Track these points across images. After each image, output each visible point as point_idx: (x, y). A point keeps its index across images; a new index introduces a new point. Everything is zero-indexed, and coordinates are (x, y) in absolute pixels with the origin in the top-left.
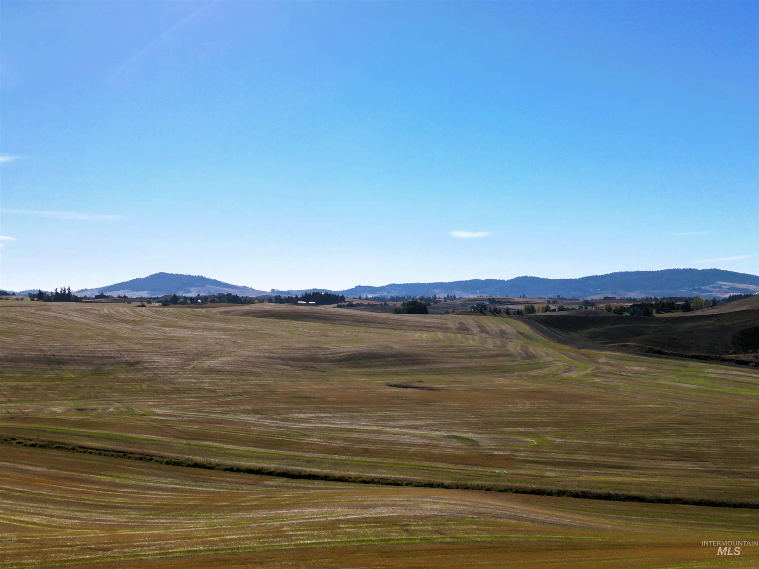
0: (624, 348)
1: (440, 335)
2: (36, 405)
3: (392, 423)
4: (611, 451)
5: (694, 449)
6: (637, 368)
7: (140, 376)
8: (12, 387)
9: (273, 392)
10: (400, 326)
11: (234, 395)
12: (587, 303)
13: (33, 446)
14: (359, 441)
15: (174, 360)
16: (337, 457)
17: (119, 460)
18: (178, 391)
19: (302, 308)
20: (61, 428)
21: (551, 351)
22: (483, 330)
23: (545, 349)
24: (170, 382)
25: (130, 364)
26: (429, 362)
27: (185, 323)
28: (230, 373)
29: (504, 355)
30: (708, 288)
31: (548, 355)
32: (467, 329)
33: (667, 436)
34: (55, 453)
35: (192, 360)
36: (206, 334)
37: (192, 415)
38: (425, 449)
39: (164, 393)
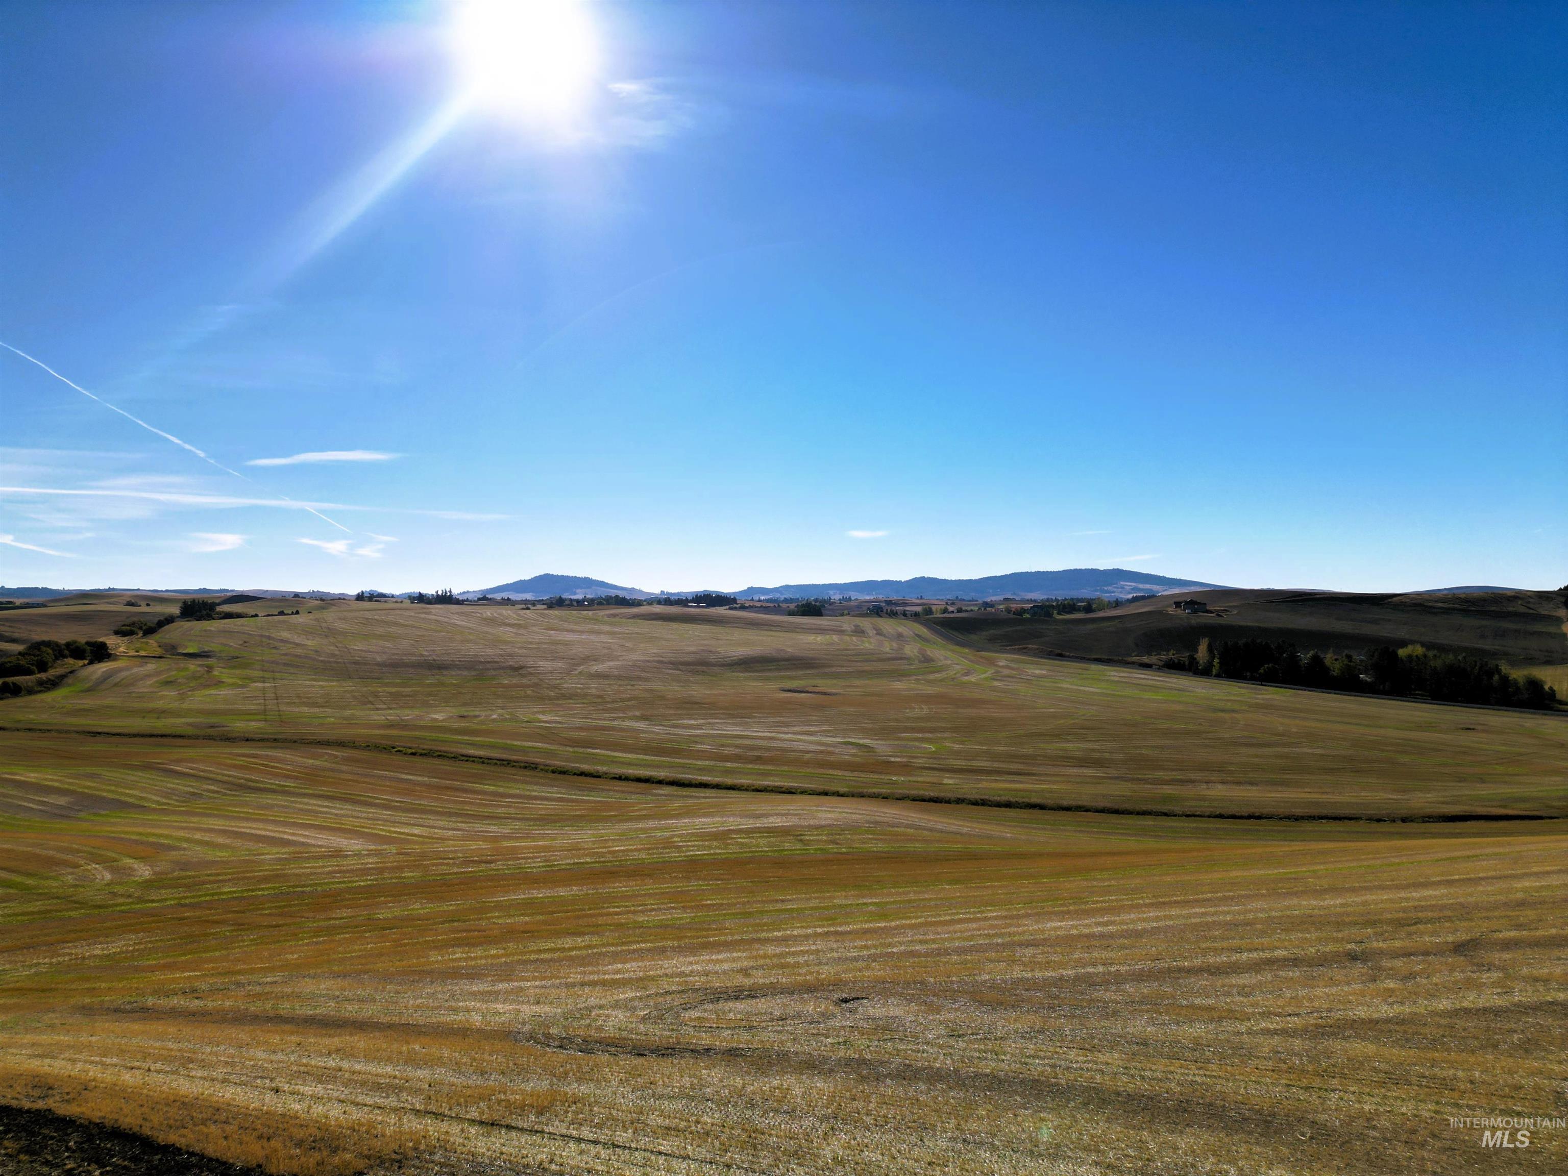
0: (1024, 651)
1: (835, 638)
2: (416, 712)
3: (785, 729)
4: (1012, 757)
5: (1096, 755)
6: (1037, 672)
7: (525, 681)
8: (391, 693)
9: (662, 698)
10: (794, 629)
11: (623, 700)
12: (986, 605)
13: (413, 754)
14: (753, 748)
15: (560, 664)
16: (729, 765)
18: (564, 697)
19: (692, 610)
20: (448, 736)
21: (949, 654)
22: (879, 633)
23: (943, 652)
24: (555, 687)
25: (512, 668)
26: (823, 666)
27: (571, 626)
28: (619, 678)
29: (901, 659)
30: (1110, 589)
31: (946, 658)
32: (863, 632)
33: (1068, 741)
35: (579, 665)
36: (593, 637)
37: (578, 721)
38: (820, 756)
39: (550, 698)
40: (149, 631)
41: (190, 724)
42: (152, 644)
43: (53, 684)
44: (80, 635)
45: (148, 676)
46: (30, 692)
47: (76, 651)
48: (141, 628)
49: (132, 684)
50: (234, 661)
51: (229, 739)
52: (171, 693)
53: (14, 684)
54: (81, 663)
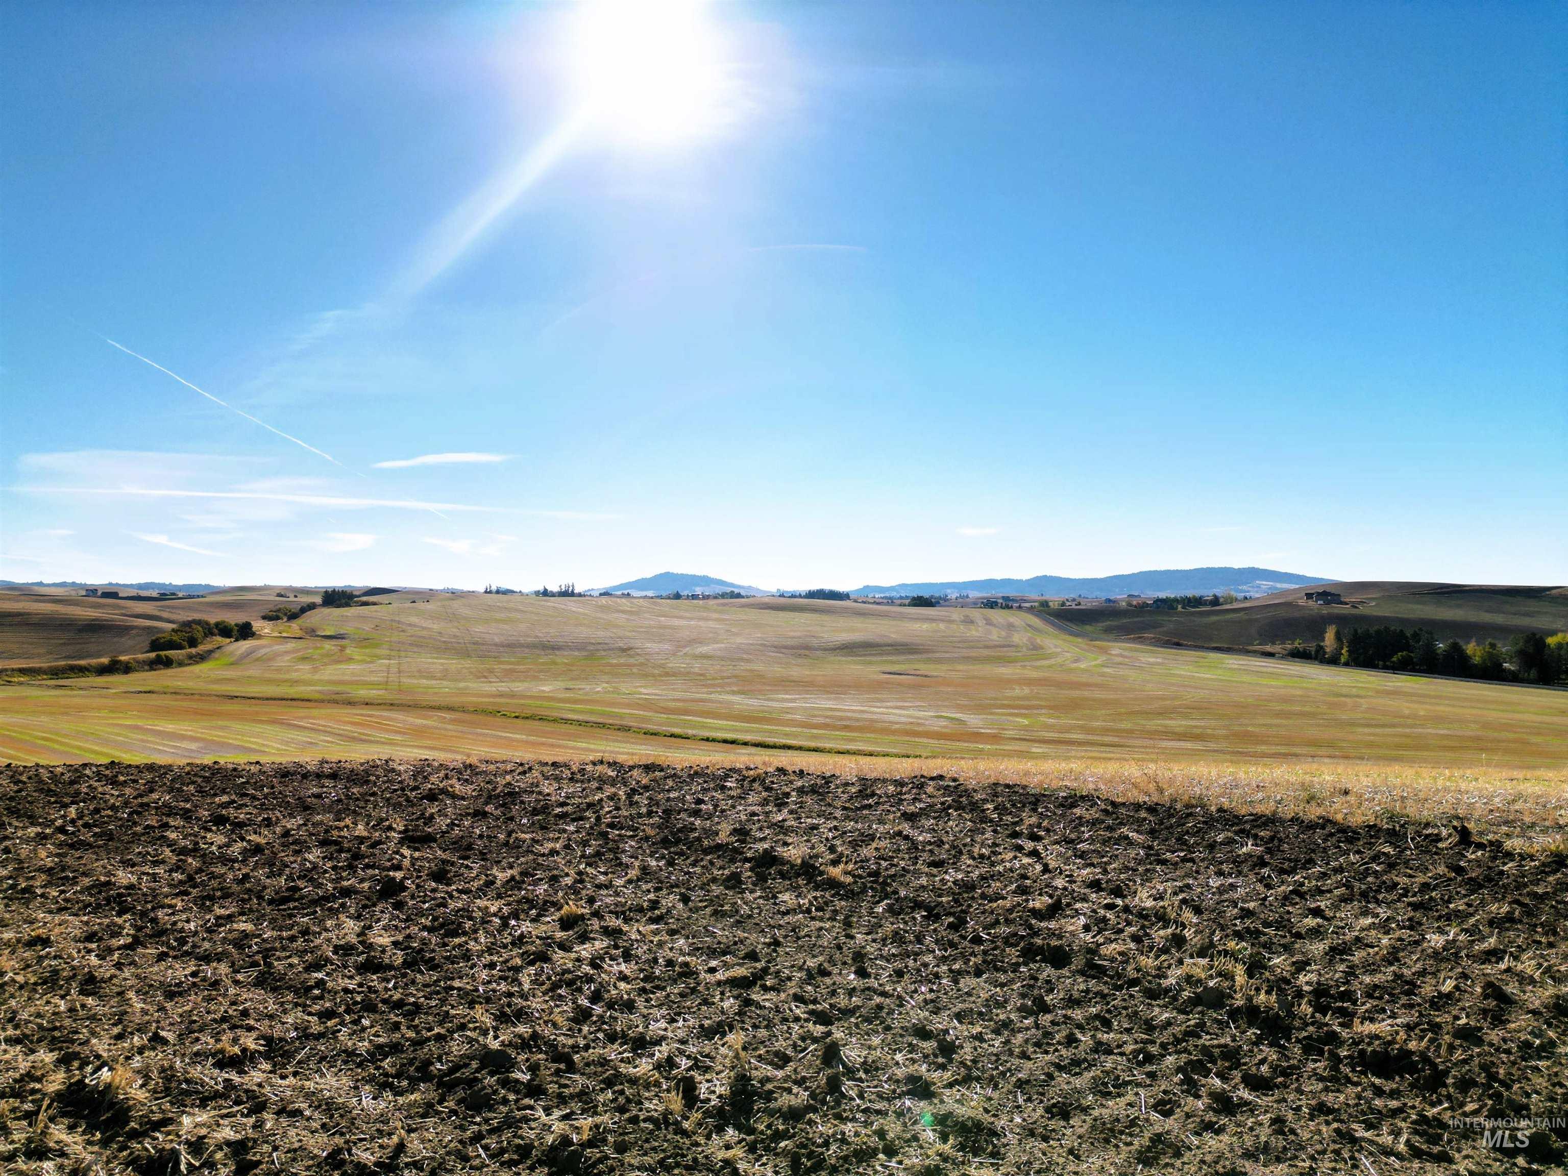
0: (1141, 640)
1: (942, 626)
2: (526, 685)
3: (878, 704)
4: (1106, 731)
5: (1198, 731)
6: (1152, 660)
7: (632, 661)
8: (506, 670)
9: (761, 676)
10: (902, 617)
11: (722, 678)
12: (1109, 601)
13: (517, 717)
14: (841, 719)
15: (666, 646)
16: (815, 731)
17: (598, 730)
18: (667, 674)
21: (1060, 642)
22: (989, 622)
23: (1054, 641)
24: (662, 666)
25: (624, 650)
26: (927, 651)
27: (682, 613)
28: (722, 659)
29: (1009, 646)
30: (1245, 587)
31: (1056, 646)
32: (972, 622)
33: (1171, 719)
34: (537, 723)
35: (685, 647)
36: (701, 623)
37: (678, 695)
38: (908, 727)
39: (654, 676)
40: (293, 616)
41: (318, 692)
42: (295, 627)
43: (202, 658)
44: (233, 618)
45: (287, 652)
46: (181, 664)
47: (225, 631)
48: (285, 614)
49: (269, 660)
50: (364, 642)
51: (350, 703)
52: (306, 667)
53: (167, 657)
54: (228, 640)
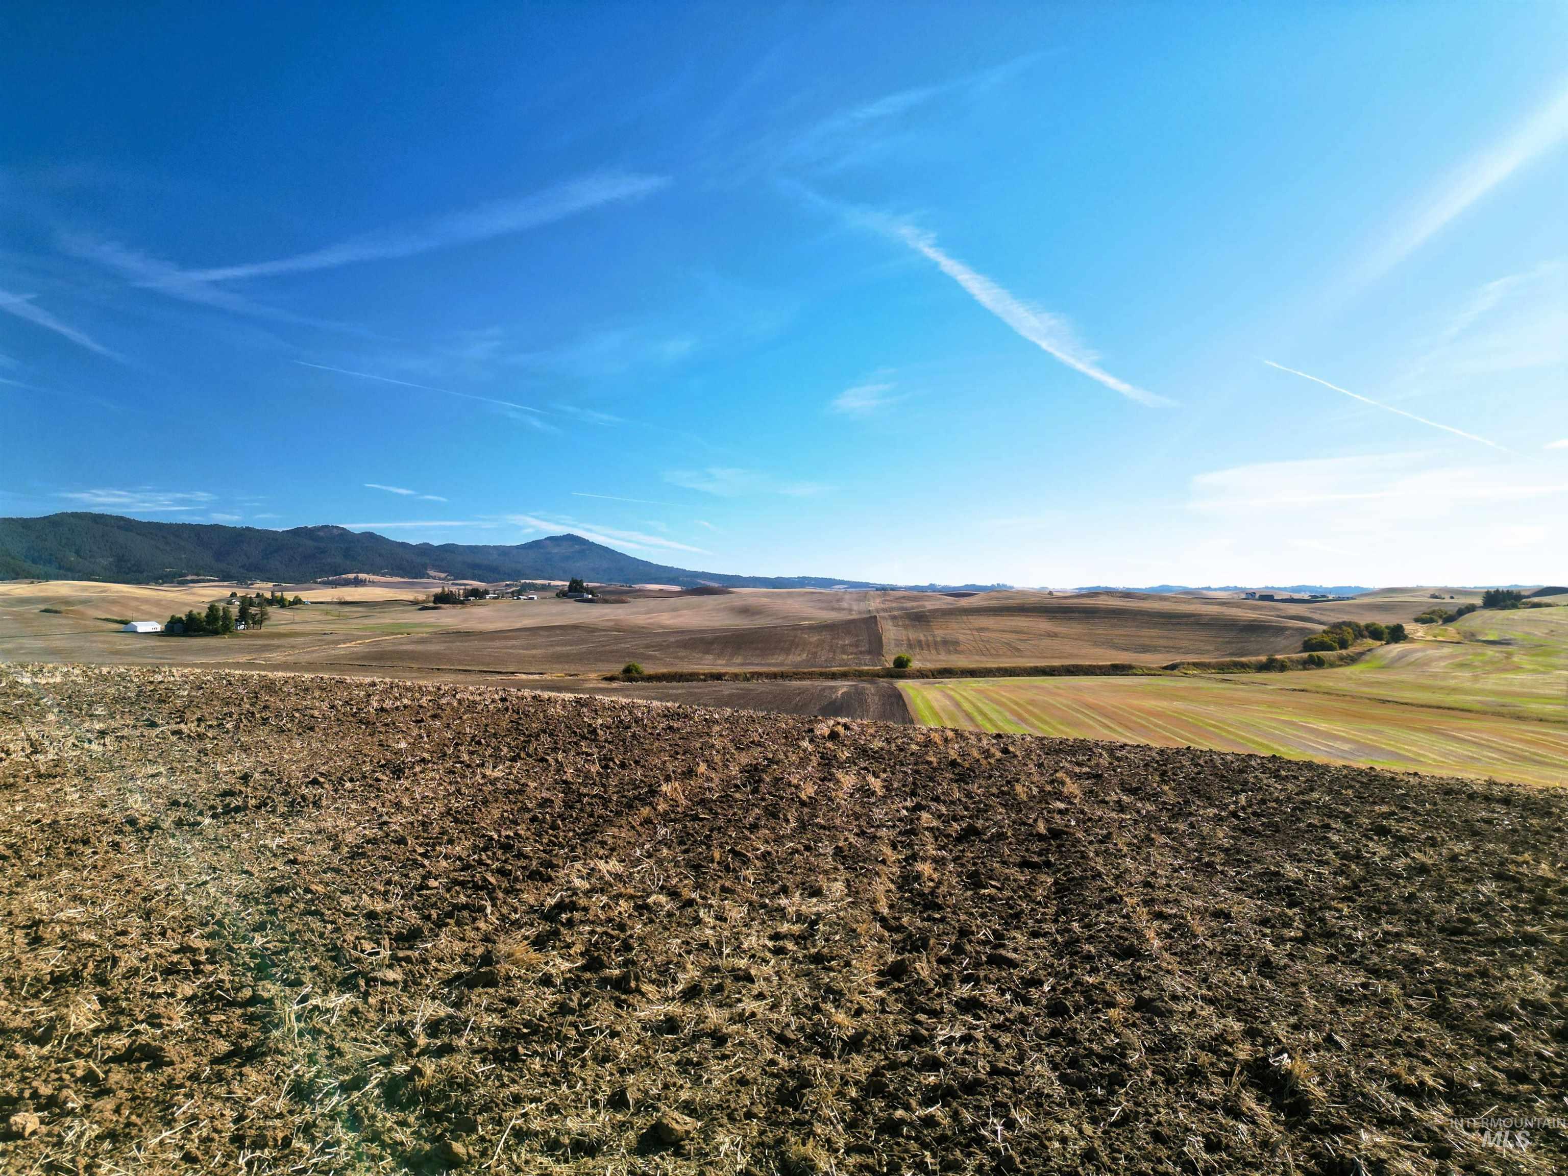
40: (1449, 619)
41: (1480, 702)
42: (1451, 630)
43: (1353, 660)
44: (1384, 621)
45: (1442, 658)
46: (1333, 665)
47: (1375, 633)
48: (1441, 617)
49: (1426, 664)
50: (1536, 649)
51: (1520, 718)
52: (1467, 674)
54: (1379, 643)
